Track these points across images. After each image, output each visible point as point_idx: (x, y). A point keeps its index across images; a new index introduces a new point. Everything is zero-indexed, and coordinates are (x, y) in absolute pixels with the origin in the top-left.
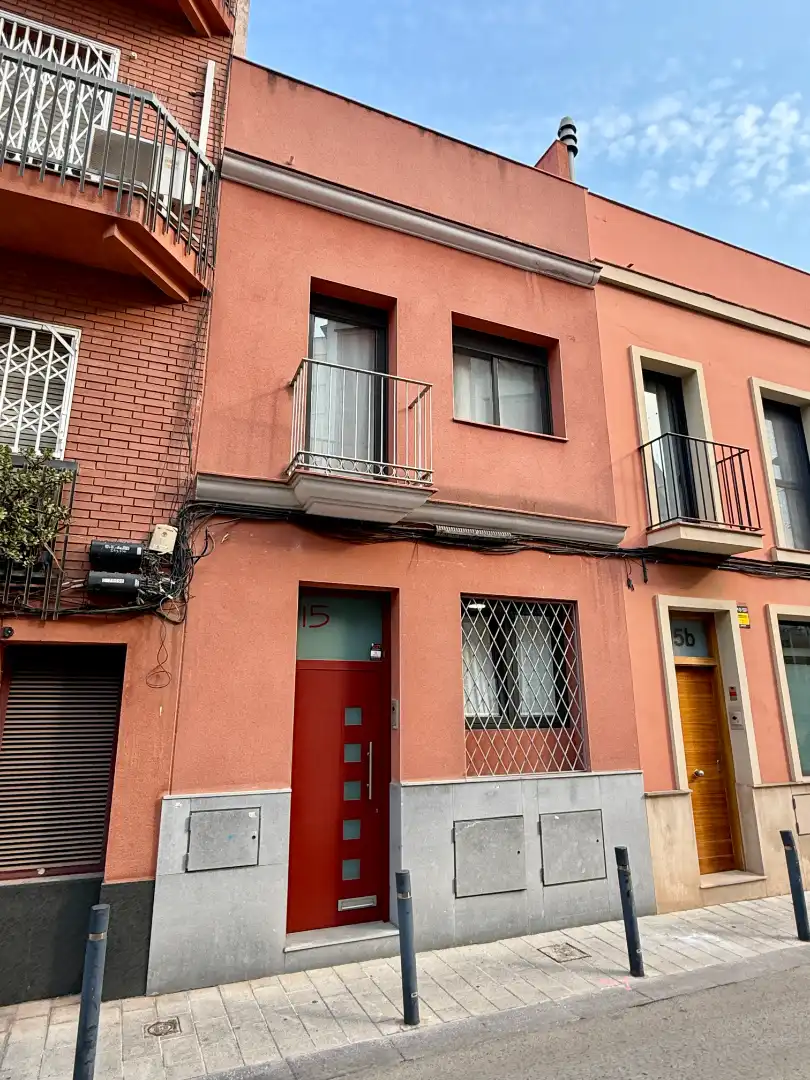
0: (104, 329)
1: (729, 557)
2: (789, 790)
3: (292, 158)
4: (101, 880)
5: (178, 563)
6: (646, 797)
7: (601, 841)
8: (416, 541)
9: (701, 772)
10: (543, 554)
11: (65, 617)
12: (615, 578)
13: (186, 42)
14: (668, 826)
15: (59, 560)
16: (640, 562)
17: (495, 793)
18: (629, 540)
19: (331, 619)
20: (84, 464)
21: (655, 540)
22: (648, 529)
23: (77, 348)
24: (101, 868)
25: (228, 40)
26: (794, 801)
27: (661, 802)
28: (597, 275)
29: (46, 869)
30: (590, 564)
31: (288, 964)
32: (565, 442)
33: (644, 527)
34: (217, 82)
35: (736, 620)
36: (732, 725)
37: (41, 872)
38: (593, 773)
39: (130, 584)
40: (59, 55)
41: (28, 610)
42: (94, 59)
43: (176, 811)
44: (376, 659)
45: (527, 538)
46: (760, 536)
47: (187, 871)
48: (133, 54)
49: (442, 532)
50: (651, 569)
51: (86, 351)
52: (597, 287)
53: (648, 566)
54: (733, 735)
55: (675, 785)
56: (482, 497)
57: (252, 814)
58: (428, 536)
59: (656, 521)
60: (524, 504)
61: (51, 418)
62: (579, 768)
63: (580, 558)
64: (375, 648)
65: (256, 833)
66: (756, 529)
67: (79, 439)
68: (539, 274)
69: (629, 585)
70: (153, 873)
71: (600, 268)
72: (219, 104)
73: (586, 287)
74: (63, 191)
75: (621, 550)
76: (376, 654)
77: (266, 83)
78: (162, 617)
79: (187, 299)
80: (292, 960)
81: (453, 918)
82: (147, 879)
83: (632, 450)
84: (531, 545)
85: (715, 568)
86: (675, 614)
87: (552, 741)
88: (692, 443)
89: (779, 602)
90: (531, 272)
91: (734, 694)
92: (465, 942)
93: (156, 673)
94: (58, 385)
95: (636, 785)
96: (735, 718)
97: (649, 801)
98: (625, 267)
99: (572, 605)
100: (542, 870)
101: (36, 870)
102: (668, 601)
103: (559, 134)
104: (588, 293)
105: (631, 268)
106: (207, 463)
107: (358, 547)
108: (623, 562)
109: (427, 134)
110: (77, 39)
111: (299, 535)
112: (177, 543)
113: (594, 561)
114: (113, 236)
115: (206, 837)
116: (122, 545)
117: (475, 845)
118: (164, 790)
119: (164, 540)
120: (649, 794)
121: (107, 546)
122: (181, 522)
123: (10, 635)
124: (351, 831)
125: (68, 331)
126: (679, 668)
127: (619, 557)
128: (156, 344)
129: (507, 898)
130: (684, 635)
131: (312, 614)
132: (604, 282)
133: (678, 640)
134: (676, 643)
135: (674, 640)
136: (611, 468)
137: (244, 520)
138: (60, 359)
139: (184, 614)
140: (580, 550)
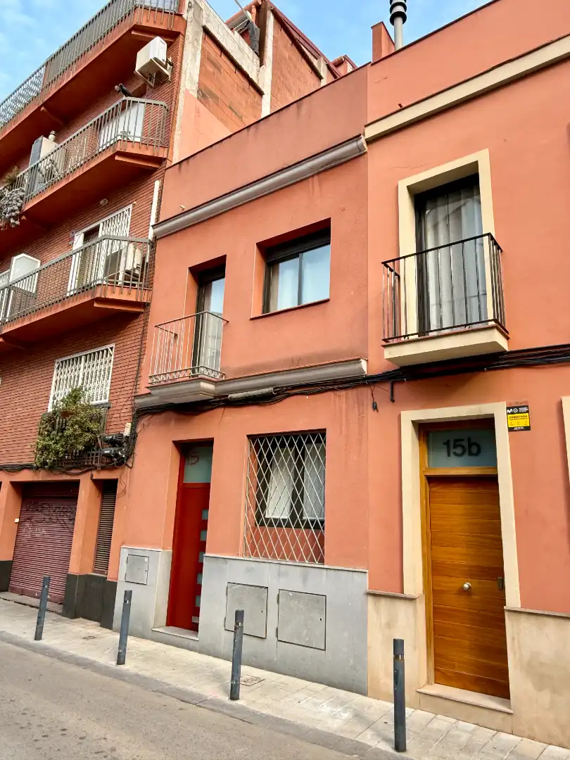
0: (121, 339)
4: (106, 578)
5: (131, 440)
6: (368, 593)
7: (324, 620)
8: (224, 406)
10: (302, 396)
11: (103, 468)
12: (360, 404)
15: (101, 445)
16: (388, 384)
17: (253, 569)
19: (199, 458)
20: (112, 402)
23: (114, 351)
24: (107, 572)
25: (165, 162)
27: (383, 602)
28: (362, 141)
30: (340, 396)
32: (328, 301)
34: (159, 190)
35: (505, 423)
39: (111, 452)
45: (289, 388)
47: (125, 581)
48: (135, 202)
49: (231, 398)
52: (369, 149)
55: (402, 589)
57: (146, 559)
61: (107, 385)
63: (332, 393)
65: (147, 569)
68: (318, 173)
69: (375, 408)
74: (82, 298)
75: (367, 378)
77: (178, 171)
79: (143, 310)
80: (154, 635)
81: (222, 641)
82: (116, 581)
84: (292, 392)
85: (483, 370)
90: (313, 176)
95: (360, 582)
97: (370, 599)
99: (323, 433)
100: (278, 629)
102: (409, 416)
104: (361, 159)
107: (198, 417)
108: (368, 388)
110: (121, 211)
111: (173, 416)
112: (131, 430)
113: (343, 393)
115: (132, 567)
118: (123, 543)
119: (127, 430)
120: (372, 592)
122: (133, 421)
125: (112, 345)
129: (255, 640)
130: (466, 447)
131: (192, 457)
133: (459, 451)
134: (456, 454)
135: (452, 450)
136: (367, 307)
137: (153, 414)
138: (110, 358)
139: (133, 463)
140: (330, 387)
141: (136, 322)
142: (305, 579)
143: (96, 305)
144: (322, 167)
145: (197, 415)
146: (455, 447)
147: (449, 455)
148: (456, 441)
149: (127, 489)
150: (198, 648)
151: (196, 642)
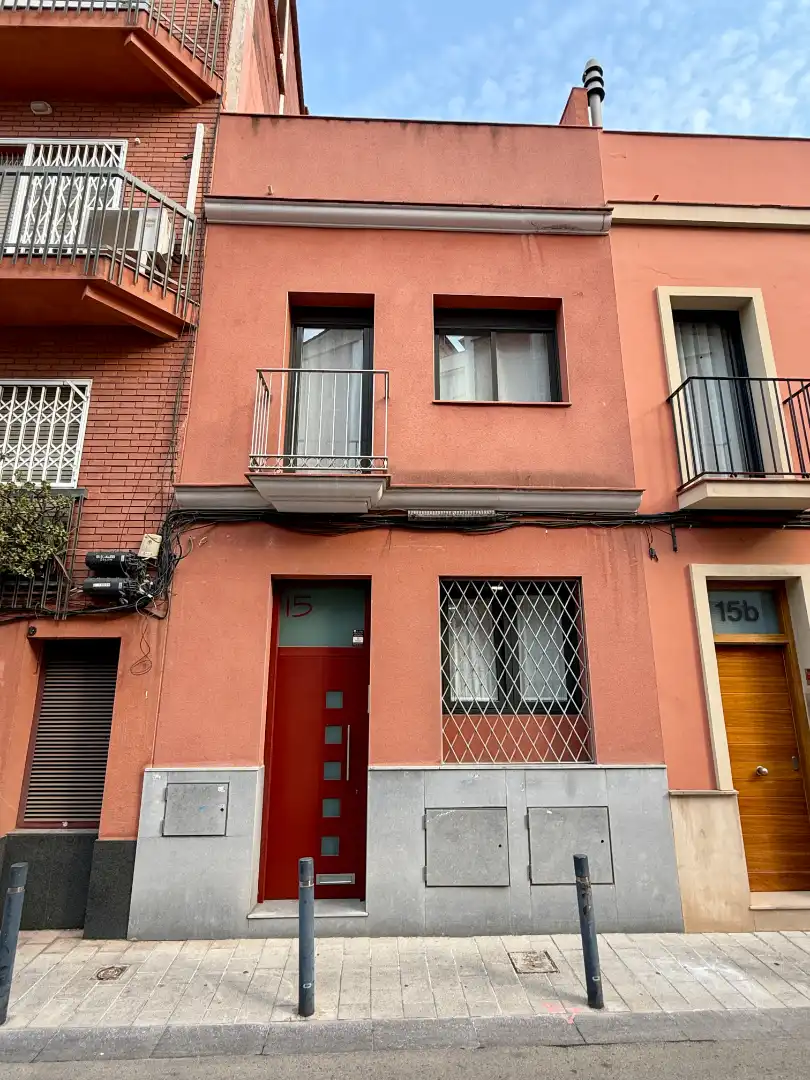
0: (110, 375)
1: (801, 512)
4: (95, 836)
5: (163, 567)
6: (670, 796)
7: (607, 840)
8: (391, 528)
9: (765, 770)
10: (538, 529)
11: (73, 617)
12: (631, 549)
13: (181, 116)
14: (702, 831)
15: (67, 570)
16: (667, 529)
17: (474, 782)
18: (650, 503)
19: (313, 608)
20: (91, 490)
21: (687, 501)
22: (679, 490)
23: (88, 394)
24: (96, 825)
25: (216, 101)
27: (694, 806)
28: (609, 219)
29: (69, 822)
30: (598, 535)
31: (251, 930)
32: (568, 406)
33: (674, 487)
34: (206, 141)
37: (65, 824)
38: (601, 766)
39: (115, 587)
40: (82, 160)
41: (45, 613)
42: (108, 154)
43: (156, 781)
44: (358, 644)
45: (516, 514)
47: (163, 836)
48: (137, 140)
49: (413, 516)
50: (684, 536)
51: (97, 396)
52: (610, 232)
53: (678, 533)
55: (714, 784)
56: (466, 477)
57: (221, 789)
58: (399, 521)
59: (685, 480)
60: (516, 478)
61: (69, 456)
62: (584, 758)
63: (585, 530)
64: (357, 634)
65: (224, 807)
67: (88, 469)
68: (536, 234)
69: (652, 556)
70: (136, 835)
71: (612, 209)
72: (207, 160)
73: (597, 235)
75: (640, 517)
76: (358, 640)
77: (249, 129)
78: (147, 612)
79: (175, 336)
80: (257, 926)
81: (422, 906)
82: (132, 839)
83: (654, 406)
84: (522, 521)
85: (781, 527)
86: (713, 584)
88: (755, 385)
90: (528, 234)
92: (434, 933)
93: (144, 661)
94: (75, 427)
95: (657, 782)
97: (674, 801)
98: (650, 200)
99: (575, 582)
100: (530, 867)
101: (62, 822)
102: (701, 572)
103: (584, 80)
104: (601, 241)
105: (658, 200)
108: (641, 530)
109: (409, 126)
110: (94, 142)
111: (271, 536)
112: (161, 548)
113: (604, 532)
114: (87, 297)
115: (180, 807)
116: (109, 554)
117: (448, 834)
118: (147, 763)
119: (150, 548)
120: (673, 792)
121: (98, 557)
122: (165, 531)
123: (34, 633)
124: (331, 808)
125: (82, 382)
126: (721, 648)
127: (637, 525)
128: (150, 380)
129: (488, 893)
130: (743, 610)
131: (296, 604)
132: (619, 224)
133: (734, 615)
134: (731, 618)
135: (727, 615)
136: (628, 427)
137: (218, 524)
138: (77, 406)
139: (167, 610)
140: (587, 522)
141: (157, 352)
142: (571, 790)
143: (88, 293)
144: (545, 228)
145: (330, 536)
146: (729, 610)
147: (723, 619)
148: (730, 603)
149: (152, 657)
150: (368, 929)
151: (363, 920)
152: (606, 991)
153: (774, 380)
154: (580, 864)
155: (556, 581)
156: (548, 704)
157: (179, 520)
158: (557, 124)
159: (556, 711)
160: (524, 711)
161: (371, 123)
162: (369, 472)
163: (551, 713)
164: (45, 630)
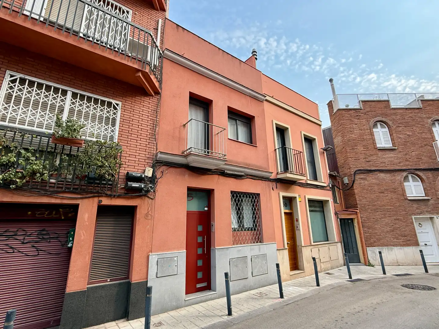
0: (129, 103)
1: (296, 182)
2: (310, 247)
3: (184, 53)
5: (153, 180)
6: (277, 250)
7: (266, 263)
8: (219, 175)
9: (289, 242)
10: (251, 179)
11: (119, 197)
12: (269, 187)
13: (152, 11)
14: (282, 258)
15: (117, 178)
16: (275, 182)
17: (240, 250)
18: (273, 176)
19: (194, 198)
20: (124, 147)
21: (279, 176)
22: (277, 173)
23: (120, 108)
24: (130, 278)
25: (165, 13)
26: (311, 250)
27: (281, 251)
28: (265, 98)
29: (110, 279)
30: (263, 183)
31: (186, 304)
32: (257, 147)
33: (276, 173)
34: (162, 26)
35: (298, 200)
36: (297, 229)
37: (109, 280)
38: (264, 244)
39: (140, 187)
40: (112, 9)
41: (106, 194)
42: (124, 12)
43: (153, 258)
44: (206, 210)
45: (247, 175)
46: (305, 176)
47: (157, 277)
48: (136, 13)
49: (226, 172)
51: (124, 110)
52: (265, 102)
53: (277, 184)
54: (297, 232)
55: (284, 246)
57: (175, 259)
58: (222, 173)
59: (279, 171)
60: (246, 164)
61: (112, 131)
62: (260, 242)
63: (261, 181)
64: (206, 207)
65: (177, 265)
66: (304, 174)
67: (121, 138)
68: (250, 96)
69: (273, 189)
70: (147, 278)
71: (266, 96)
72: (162, 33)
73: (262, 102)
74: (125, 59)
75: (271, 179)
76: (206, 209)
77: (176, 29)
78: (149, 197)
79: (154, 95)
80: (187, 303)
82: (145, 280)
83: (273, 150)
84: (248, 177)
85: (293, 185)
86: (284, 197)
87: (254, 234)
88: (287, 149)
89: (308, 195)
90: (248, 95)
91: (297, 220)
93: (147, 215)
94: (114, 120)
95: (274, 246)
96: (297, 227)
97: (278, 251)
98: (271, 96)
99: (259, 195)
100: (252, 272)
101: (107, 280)
102: (282, 194)
103: (252, 53)
105: (273, 97)
106: (161, 148)
107: (203, 176)
108: (271, 182)
109: (220, 50)
110: (118, 5)
111: (187, 172)
112: (152, 174)
113: (264, 182)
114: (140, 76)
115: (162, 266)
116: (138, 174)
117: (235, 265)
118: (149, 252)
119: (149, 173)
120: (278, 249)
121: (133, 174)
122: (153, 167)
123: (101, 202)
124: (200, 263)
125: (118, 102)
126: (285, 213)
127: (270, 181)
128: (144, 109)
129: (244, 281)
130: (284, 204)
131: (188, 196)
132: (267, 100)
136: (268, 155)
137: (171, 167)
138: (115, 111)
139: (154, 196)
140: (261, 179)
141: (147, 99)
150: (217, 297)
151: (216, 294)
152: (284, 294)
153: (292, 149)
154: (278, 265)
155: (254, 194)
156: (250, 228)
157: (157, 164)
158: (244, 61)
159: (252, 230)
160: (245, 230)
161: (210, 44)
162: (208, 155)
163: (251, 230)
164: (106, 201)
